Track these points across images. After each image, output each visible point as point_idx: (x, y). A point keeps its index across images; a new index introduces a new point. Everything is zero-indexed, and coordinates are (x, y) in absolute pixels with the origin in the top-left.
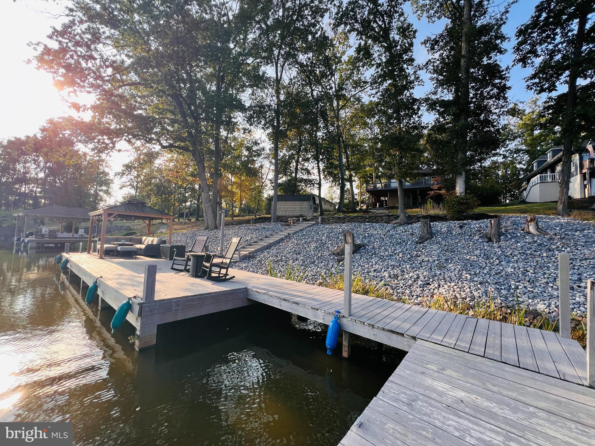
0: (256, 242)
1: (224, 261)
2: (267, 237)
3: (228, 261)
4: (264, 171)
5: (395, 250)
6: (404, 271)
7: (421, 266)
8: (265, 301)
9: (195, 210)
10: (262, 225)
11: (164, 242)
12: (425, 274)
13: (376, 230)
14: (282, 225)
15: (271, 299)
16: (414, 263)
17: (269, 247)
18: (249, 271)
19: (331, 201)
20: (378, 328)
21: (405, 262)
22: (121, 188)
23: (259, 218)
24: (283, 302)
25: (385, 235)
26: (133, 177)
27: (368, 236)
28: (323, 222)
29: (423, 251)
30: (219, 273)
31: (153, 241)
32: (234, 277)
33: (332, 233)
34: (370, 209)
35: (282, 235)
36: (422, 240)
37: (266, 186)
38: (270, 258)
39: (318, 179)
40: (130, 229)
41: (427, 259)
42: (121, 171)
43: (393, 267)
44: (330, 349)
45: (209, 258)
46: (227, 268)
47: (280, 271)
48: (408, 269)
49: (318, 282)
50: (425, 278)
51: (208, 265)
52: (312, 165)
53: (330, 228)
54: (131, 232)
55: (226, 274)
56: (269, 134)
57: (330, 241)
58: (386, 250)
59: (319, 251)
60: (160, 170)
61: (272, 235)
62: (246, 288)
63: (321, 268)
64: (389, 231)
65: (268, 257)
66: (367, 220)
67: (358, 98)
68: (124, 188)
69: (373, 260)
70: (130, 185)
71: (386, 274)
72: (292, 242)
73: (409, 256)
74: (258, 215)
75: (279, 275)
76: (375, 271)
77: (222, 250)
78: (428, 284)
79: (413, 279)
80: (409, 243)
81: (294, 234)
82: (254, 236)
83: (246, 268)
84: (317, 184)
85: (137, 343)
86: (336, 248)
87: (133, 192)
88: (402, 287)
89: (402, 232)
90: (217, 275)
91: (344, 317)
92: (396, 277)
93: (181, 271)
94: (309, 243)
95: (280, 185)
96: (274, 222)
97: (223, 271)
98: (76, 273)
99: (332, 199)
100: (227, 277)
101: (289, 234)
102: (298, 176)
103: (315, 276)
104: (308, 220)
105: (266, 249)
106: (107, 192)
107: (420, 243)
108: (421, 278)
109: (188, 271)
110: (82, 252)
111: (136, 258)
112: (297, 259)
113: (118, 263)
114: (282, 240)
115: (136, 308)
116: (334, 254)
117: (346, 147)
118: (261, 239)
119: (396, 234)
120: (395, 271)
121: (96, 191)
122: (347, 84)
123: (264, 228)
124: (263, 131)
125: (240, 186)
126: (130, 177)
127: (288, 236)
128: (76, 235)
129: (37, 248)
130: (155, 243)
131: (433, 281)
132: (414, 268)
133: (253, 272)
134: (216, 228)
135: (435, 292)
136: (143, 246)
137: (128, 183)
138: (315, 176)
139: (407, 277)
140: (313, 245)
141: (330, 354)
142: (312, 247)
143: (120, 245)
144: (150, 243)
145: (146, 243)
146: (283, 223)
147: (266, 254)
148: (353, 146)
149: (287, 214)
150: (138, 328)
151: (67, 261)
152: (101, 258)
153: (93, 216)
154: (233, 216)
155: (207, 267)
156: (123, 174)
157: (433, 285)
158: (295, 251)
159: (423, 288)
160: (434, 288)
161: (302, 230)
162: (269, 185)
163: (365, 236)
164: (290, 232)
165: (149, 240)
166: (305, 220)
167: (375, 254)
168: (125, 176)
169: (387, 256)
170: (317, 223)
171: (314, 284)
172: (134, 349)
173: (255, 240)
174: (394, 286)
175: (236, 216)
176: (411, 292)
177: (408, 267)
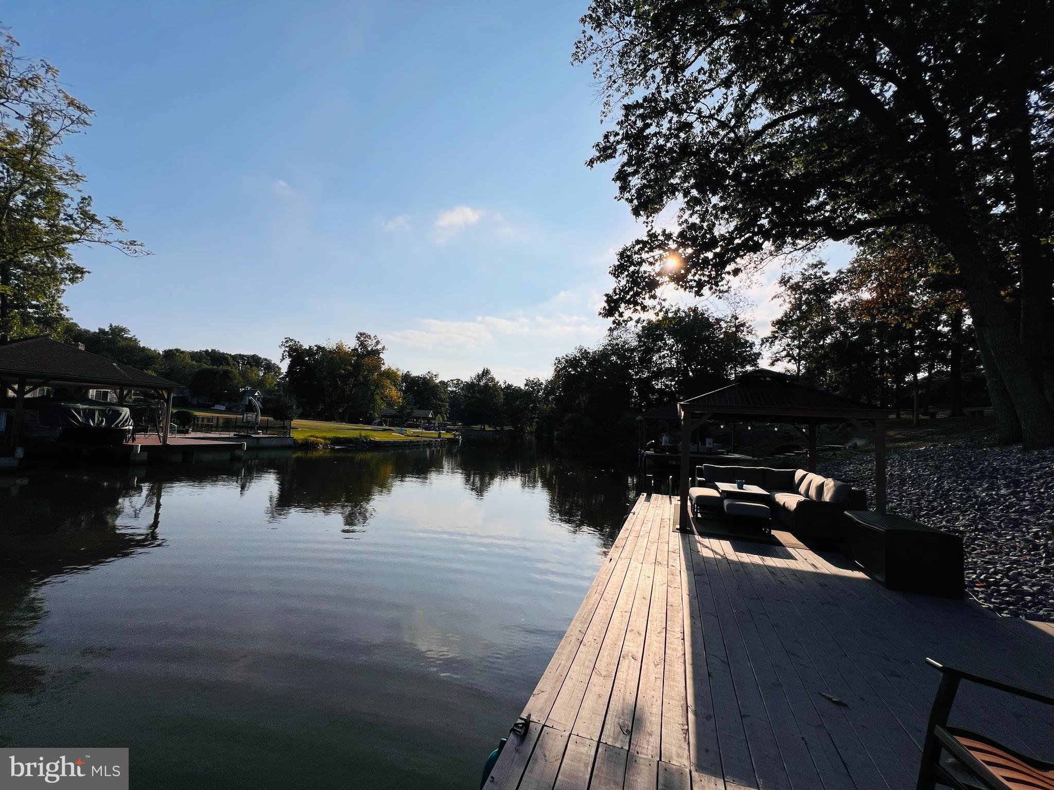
26: (790, 341)
42: (770, 335)
87: (793, 367)
126: (785, 341)
156: (774, 338)
168: (777, 342)
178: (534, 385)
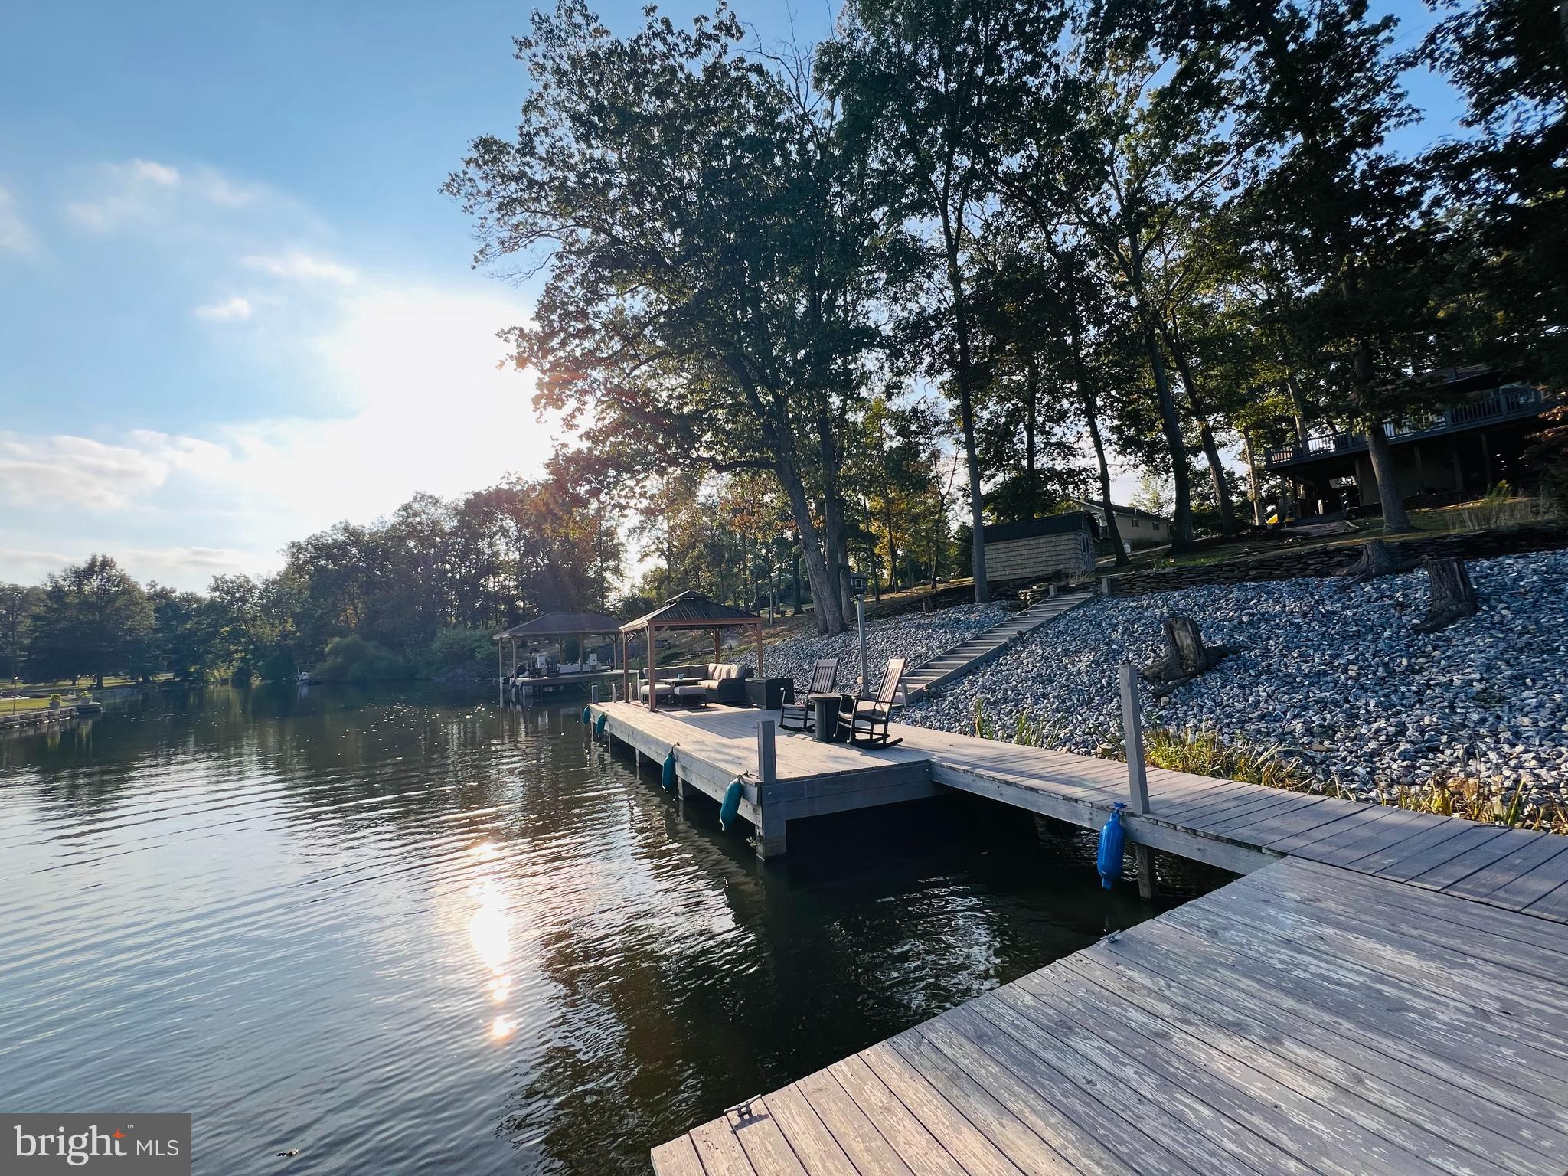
0: (940, 659)
1: (878, 708)
2: (965, 644)
3: (886, 708)
4: (943, 466)
5: (1333, 657)
6: (1358, 717)
7: (1421, 702)
8: (968, 785)
9: (789, 587)
10: (953, 614)
11: (749, 673)
12: (1427, 720)
13: (1276, 601)
14: (1003, 609)
15: (980, 783)
16: (1395, 692)
17: (973, 668)
18: (930, 727)
19: (1154, 511)
20: (1206, 836)
21: (1366, 690)
22: (641, 560)
23: (944, 592)
24: (1006, 789)
25: (1305, 615)
26: (660, 533)
27: (1251, 622)
28: (1118, 590)
29: (1436, 653)
30: (871, 733)
31: (729, 672)
32: (901, 740)
33: (1138, 620)
34: (1290, 524)
35: (1002, 636)
36: (1434, 622)
37: (954, 502)
38: (979, 696)
39: (1098, 466)
40: (670, 646)
41: (1444, 679)
42: (638, 524)
43: (1323, 705)
44: (1108, 878)
45: (848, 704)
46: (886, 723)
47: (1003, 726)
48: (1372, 709)
49: (1099, 750)
50: (1423, 733)
51: (849, 716)
52: (1075, 429)
53: (1134, 608)
54: (672, 651)
55: (885, 736)
56: (944, 384)
57: (1135, 642)
58: (1305, 658)
59: (1104, 671)
60: (710, 509)
61: (978, 638)
62: (928, 761)
63: (1108, 714)
64: (1322, 602)
65: (972, 693)
66: (1253, 573)
67: (1201, 202)
68: (648, 559)
69: (1260, 689)
70: (657, 549)
71: (1298, 726)
72: (1032, 654)
73: (1381, 672)
74: (941, 582)
75: (1000, 734)
76: (1262, 717)
77: (866, 683)
78: (1436, 750)
79: (1383, 738)
80: (1387, 634)
81: (1033, 631)
82: (934, 644)
83: (923, 721)
84: (1095, 479)
85: (760, 848)
86: (1149, 662)
87: (663, 564)
88: (1344, 759)
89: (1369, 600)
90: (867, 737)
91: (1132, 815)
92: (1329, 731)
93: (798, 730)
94: (1076, 652)
95: (989, 498)
96: (983, 601)
97: (879, 729)
98: (625, 739)
99: (1161, 506)
100: (888, 741)
101: (1020, 633)
102: (1038, 465)
103: (1091, 734)
104: (1072, 591)
105: (966, 675)
106: (617, 572)
107: (1428, 632)
108: (1412, 732)
109: (809, 730)
110: (618, 699)
111: (707, 709)
112: (1044, 696)
113: (685, 720)
114: (1003, 650)
115: (754, 792)
116: (1145, 678)
117: (1180, 352)
118: (953, 651)
119: (1344, 607)
120: (1328, 716)
121: (598, 573)
122: (1158, 174)
123: (958, 621)
124: (928, 379)
125: (886, 516)
126: (654, 533)
127: (1021, 640)
128: (586, 668)
129: (534, 695)
130: (733, 676)
131: (1449, 742)
132: (1395, 706)
133: (941, 729)
134: (844, 628)
135: (1454, 771)
136: (714, 684)
137: (654, 547)
138: (1086, 460)
139: (1364, 731)
140: (1087, 658)
141: (1108, 887)
142: (1085, 662)
143: (678, 684)
144: (724, 676)
145: (716, 676)
146: (1006, 603)
147: (967, 686)
148: (1205, 343)
149: (1018, 573)
150: (760, 824)
151: (604, 719)
152: (653, 710)
153: (628, 633)
154: (878, 591)
155: (848, 722)
156: (643, 528)
157: (1448, 752)
158: (1039, 675)
159: (1416, 759)
160: (1451, 759)
161: (1056, 618)
162: (961, 500)
163: (1241, 622)
164: (1024, 628)
165: (722, 671)
166: (1064, 590)
167: (1269, 672)
168: (646, 534)
169: (1306, 676)
170: (1098, 597)
171: (1089, 754)
172: (755, 858)
173: (938, 652)
174: (1319, 757)
175: (886, 591)
176: (1372, 773)
177: (1372, 703)
178: (234, 593)
